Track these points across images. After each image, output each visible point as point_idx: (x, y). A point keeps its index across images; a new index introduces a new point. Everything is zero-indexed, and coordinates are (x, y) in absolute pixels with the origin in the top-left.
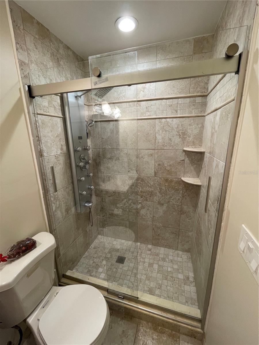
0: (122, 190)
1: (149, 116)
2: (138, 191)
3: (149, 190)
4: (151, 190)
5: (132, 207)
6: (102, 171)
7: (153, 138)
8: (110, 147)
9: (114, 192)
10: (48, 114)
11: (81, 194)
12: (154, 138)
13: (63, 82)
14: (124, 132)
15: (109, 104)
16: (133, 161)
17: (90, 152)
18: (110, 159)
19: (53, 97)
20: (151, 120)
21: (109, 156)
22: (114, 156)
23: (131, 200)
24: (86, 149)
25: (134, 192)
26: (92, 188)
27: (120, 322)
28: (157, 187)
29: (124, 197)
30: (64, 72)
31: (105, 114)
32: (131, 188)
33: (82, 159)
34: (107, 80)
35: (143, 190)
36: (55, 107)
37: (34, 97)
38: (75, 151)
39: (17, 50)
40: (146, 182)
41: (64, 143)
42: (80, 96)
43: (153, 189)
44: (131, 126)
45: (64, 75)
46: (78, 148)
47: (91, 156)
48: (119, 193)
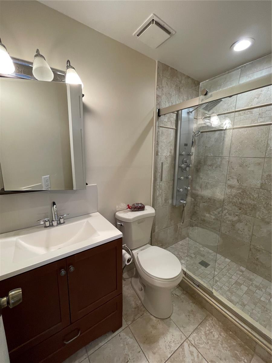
0: (218, 197)
1: (261, 122)
2: (237, 202)
3: (250, 202)
4: (253, 202)
5: (227, 218)
6: (201, 177)
7: (264, 145)
8: (212, 155)
9: (209, 199)
10: (166, 126)
11: (178, 191)
12: (266, 145)
13: (181, 103)
14: (228, 140)
15: (218, 115)
16: (235, 169)
17: (193, 157)
18: (210, 166)
19: (171, 115)
20: (264, 126)
21: (209, 163)
22: (215, 163)
23: (227, 210)
24: (189, 155)
25: (231, 202)
26: (188, 189)
27: (191, 304)
28: (263, 200)
29: (219, 205)
30: (182, 96)
31: (213, 126)
32: (229, 197)
33: (185, 162)
34: (211, 96)
35: (242, 202)
36: (171, 122)
37: (160, 116)
38: (180, 155)
39: (157, 89)
40: (248, 193)
41: (173, 148)
42: (191, 112)
43: (256, 203)
44: (238, 134)
45: (182, 98)
46: (183, 152)
47: (193, 162)
48: (214, 200)
